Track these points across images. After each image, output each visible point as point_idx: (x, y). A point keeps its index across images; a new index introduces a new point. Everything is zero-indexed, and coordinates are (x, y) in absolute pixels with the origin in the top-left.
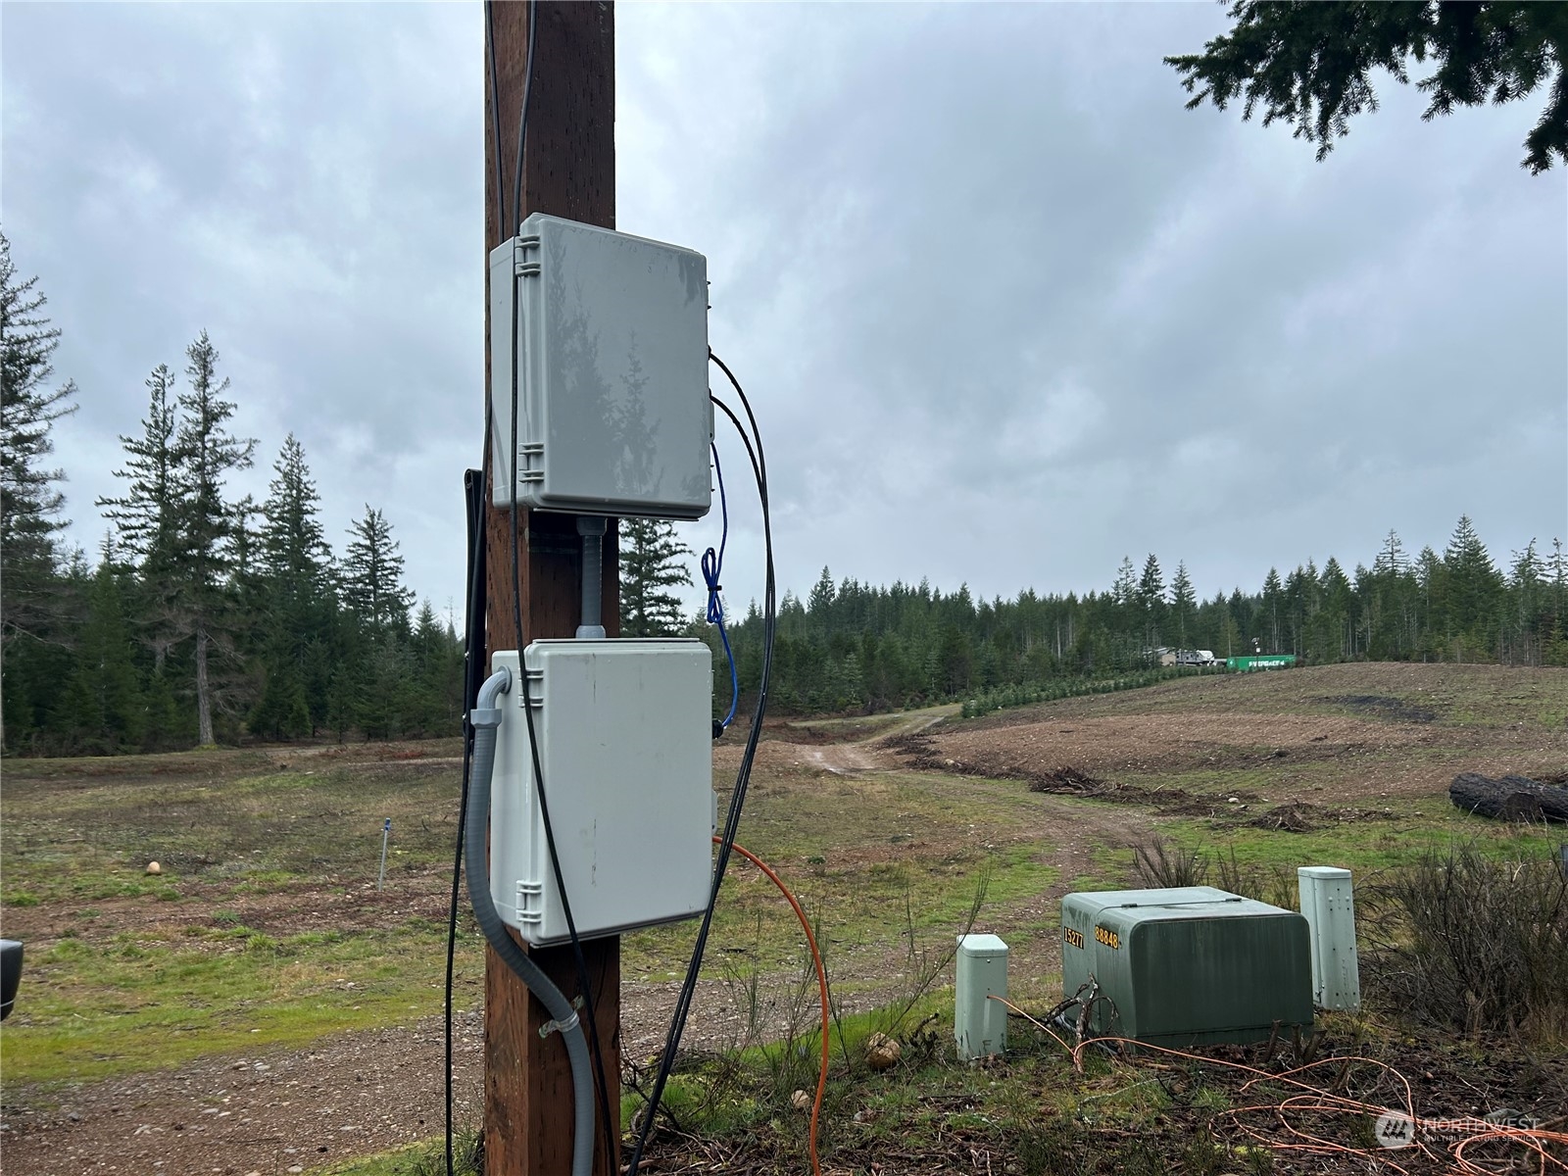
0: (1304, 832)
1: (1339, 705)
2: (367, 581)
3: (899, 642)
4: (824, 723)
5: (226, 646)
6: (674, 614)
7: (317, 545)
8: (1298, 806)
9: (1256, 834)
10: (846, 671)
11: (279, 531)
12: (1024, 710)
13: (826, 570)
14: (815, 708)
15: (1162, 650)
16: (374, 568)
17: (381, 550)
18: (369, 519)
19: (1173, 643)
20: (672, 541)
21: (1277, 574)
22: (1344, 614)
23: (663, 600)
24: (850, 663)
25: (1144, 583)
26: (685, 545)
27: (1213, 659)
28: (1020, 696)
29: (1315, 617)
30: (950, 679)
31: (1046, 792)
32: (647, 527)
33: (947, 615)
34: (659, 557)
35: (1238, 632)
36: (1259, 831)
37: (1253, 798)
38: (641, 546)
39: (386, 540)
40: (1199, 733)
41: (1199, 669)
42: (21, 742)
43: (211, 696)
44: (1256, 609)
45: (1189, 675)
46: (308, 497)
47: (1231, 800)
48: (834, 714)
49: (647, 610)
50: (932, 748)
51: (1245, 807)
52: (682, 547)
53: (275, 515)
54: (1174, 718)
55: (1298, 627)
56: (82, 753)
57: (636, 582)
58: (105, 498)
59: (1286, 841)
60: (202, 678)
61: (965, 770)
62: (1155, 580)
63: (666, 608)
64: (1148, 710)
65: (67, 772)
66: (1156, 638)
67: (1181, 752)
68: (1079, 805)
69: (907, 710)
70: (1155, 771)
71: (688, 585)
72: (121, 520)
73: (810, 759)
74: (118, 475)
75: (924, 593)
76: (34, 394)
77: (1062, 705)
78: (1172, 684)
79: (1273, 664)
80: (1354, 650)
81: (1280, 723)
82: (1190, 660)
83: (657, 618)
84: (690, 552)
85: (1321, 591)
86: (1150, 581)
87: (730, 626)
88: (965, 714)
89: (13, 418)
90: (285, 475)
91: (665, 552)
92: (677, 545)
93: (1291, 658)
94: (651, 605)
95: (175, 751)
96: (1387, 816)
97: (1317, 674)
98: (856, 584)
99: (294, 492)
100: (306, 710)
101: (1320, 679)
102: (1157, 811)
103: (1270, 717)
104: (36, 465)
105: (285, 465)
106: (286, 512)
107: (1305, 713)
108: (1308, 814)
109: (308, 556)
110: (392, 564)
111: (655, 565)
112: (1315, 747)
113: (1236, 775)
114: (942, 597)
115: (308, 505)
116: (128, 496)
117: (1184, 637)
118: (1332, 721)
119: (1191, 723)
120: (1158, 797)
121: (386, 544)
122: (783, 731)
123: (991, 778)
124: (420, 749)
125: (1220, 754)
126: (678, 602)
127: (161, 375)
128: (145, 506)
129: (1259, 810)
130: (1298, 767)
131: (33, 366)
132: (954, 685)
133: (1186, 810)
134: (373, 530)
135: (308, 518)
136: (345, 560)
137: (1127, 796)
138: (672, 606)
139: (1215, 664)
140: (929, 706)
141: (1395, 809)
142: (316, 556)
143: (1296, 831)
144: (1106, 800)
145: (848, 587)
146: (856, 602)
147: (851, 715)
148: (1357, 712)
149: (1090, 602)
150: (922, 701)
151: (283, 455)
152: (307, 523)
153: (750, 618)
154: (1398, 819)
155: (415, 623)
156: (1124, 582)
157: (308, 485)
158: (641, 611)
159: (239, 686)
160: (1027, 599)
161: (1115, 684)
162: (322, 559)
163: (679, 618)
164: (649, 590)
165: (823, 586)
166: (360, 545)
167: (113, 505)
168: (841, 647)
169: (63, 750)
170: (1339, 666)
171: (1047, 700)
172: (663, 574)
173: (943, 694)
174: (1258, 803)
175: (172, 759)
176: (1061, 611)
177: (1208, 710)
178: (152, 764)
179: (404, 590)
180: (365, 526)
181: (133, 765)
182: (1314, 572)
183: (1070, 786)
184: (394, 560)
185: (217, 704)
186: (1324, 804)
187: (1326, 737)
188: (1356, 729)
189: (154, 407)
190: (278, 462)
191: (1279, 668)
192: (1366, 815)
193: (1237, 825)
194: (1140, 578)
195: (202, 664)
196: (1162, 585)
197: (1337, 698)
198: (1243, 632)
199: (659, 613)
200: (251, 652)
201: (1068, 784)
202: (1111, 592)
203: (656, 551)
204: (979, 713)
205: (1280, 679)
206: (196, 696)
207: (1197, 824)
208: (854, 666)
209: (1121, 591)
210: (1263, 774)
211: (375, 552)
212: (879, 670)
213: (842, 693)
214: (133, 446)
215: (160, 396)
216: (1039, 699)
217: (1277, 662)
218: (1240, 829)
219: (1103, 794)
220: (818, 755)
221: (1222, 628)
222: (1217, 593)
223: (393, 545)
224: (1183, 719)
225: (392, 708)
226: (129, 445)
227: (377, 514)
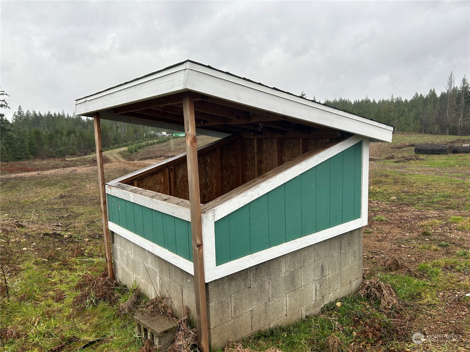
27: (166, 134)
82: (160, 135)
138: (1, 116)
139: (168, 136)
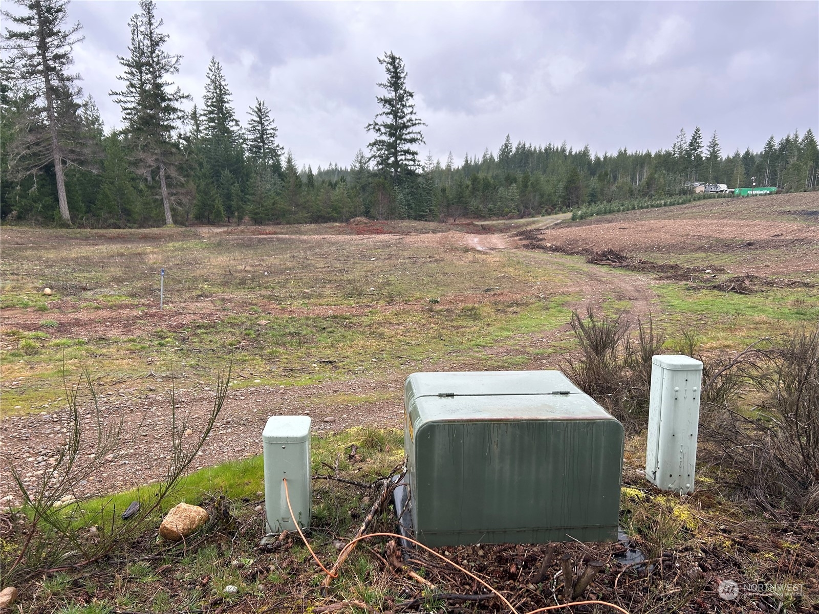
0: (746, 294)
1: (795, 216)
2: (259, 141)
3: (542, 178)
4: (494, 222)
5: (173, 173)
6: (414, 161)
7: (232, 120)
8: (748, 277)
9: (713, 294)
10: (510, 194)
11: (211, 112)
12: (609, 216)
13: (508, 137)
14: (492, 214)
15: (696, 184)
16: (262, 134)
17: (266, 124)
18: (258, 106)
19: (704, 180)
20: (413, 117)
21: (774, 139)
22: (811, 163)
23: (407, 152)
24: (512, 189)
25: (691, 144)
26: (420, 120)
27: (726, 189)
28: (608, 209)
29: (793, 165)
30: (569, 199)
31: (595, 263)
32: (399, 109)
33: (575, 163)
34: (405, 126)
35: (745, 174)
36: (716, 292)
37: (721, 271)
38: (396, 120)
39: (267, 118)
40: (703, 231)
41: (717, 195)
42: (78, 221)
43: (169, 199)
44: (757, 161)
45: (710, 198)
46: (225, 94)
47: (707, 271)
48: (500, 217)
49: (399, 158)
50: (541, 237)
51: (715, 276)
52: (420, 122)
53: (209, 104)
54: (690, 222)
55: (781, 171)
56: (108, 227)
57: (393, 141)
58: (114, 91)
59: (732, 300)
60: (164, 190)
61: (556, 249)
62: (698, 143)
63: (409, 157)
64: (675, 218)
65: (98, 236)
66: (694, 177)
67: (689, 241)
68: (611, 272)
69: (543, 216)
70: (669, 253)
71: (422, 144)
72: (123, 105)
73: (470, 242)
74: (119, 79)
75: (563, 150)
76: (63, 31)
77: (630, 214)
78: (698, 203)
79: (762, 192)
80: (813, 185)
81: (755, 226)
82: (713, 190)
83: (404, 163)
84: (424, 124)
85: (799, 150)
86: (694, 144)
87: (454, 169)
88: (574, 219)
89: (52, 44)
90: (213, 81)
91: (409, 124)
92: (416, 120)
93: (774, 189)
94: (401, 155)
95: (154, 227)
96: (806, 285)
97: (787, 198)
98: (524, 145)
99: (218, 90)
100: (221, 209)
101: (788, 201)
102: (657, 276)
103: (750, 222)
104: (67, 71)
105: (211, 75)
106: (215, 102)
107: (773, 220)
108: (754, 282)
109: (228, 126)
110: (272, 131)
111: (404, 132)
112: (773, 240)
113: (717, 256)
114: (573, 153)
115: (226, 98)
116: (125, 90)
117: (711, 176)
118: (788, 225)
119: (699, 225)
120: (662, 268)
121: (268, 120)
122: (470, 227)
123: (568, 254)
124: (274, 230)
125: (712, 243)
126: (416, 153)
127: (135, 20)
128: (134, 96)
129: (722, 278)
130: (758, 252)
131: (59, 13)
132: (572, 202)
133: (675, 277)
134: (261, 113)
135: (226, 105)
136: (247, 129)
137: (644, 267)
138: (413, 155)
139: (727, 192)
140: (556, 214)
141: (813, 280)
142: (232, 127)
143: (741, 293)
144: (629, 269)
145: (520, 146)
146: (525, 155)
147: (510, 218)
148: (806, 220)
149: (658, 156)
150: (552, 210)
151: (210, 69)
152: (226, 108)
153: (465, 164)
154: (813, 287)
155: (284, 164)
156: (679, 144)
157: (225, 87)
158: (396, 158)
159: (182, 194)
160: (622, 155)
161: (665, 203)
162: (235, 128)
163: (417, 163)
164: (400, 146)
165: (506, 146)
166: (254, 121)
167: (118, 95)
168: (510, 180)
169: (100, 225)
170: (801, 194)
171: (623, 211)
172: (408, 137)
173: (565, 207)
174: (724, 273)
175: (151, 232)
176: (642, 161)
177: (713, 218)
178: (140, 233)
179: (278, 146)
180: (257, 110)
181: (131, 234)
182: (797, 137)
183: (610, 260)
184: (272, 129)
185: (173, 204)
186: (767, 275)
187: (782, 234)
188: (802, 230)
189: (133, 39)
190: (208, 73)
191: (765, 194)
192: (792, 284)
193: (703, 288)
194: (689, 141)
195: (163, 182)
196: (701, 145)
197: (795, 212)
198: (748, 174)
199: (406, 159)
200: (187, 176)
201: (608, 259)
202: (671, 149)
203: (404, 123)
204: (581, 218)
205: (763, 200)
206: (162, 199)
207: (679, 286)
208: (515, 191)
209: (676, 149)
210: (734, 255)
211: (262, 124)
212: (529, 193)
213: (507, 207)
214: (125, 62)
215: (136, 32)
216: (618, 211)
217: (765, 191)
218: (704, 291)
219: (627, 266)
220: (476, 240)
221: (735, 172)
222: (735, 151)
223: (271, 120)
224: (696, 222)
225: (263, 208)
226: (122, 61)
227: (262, 103)
